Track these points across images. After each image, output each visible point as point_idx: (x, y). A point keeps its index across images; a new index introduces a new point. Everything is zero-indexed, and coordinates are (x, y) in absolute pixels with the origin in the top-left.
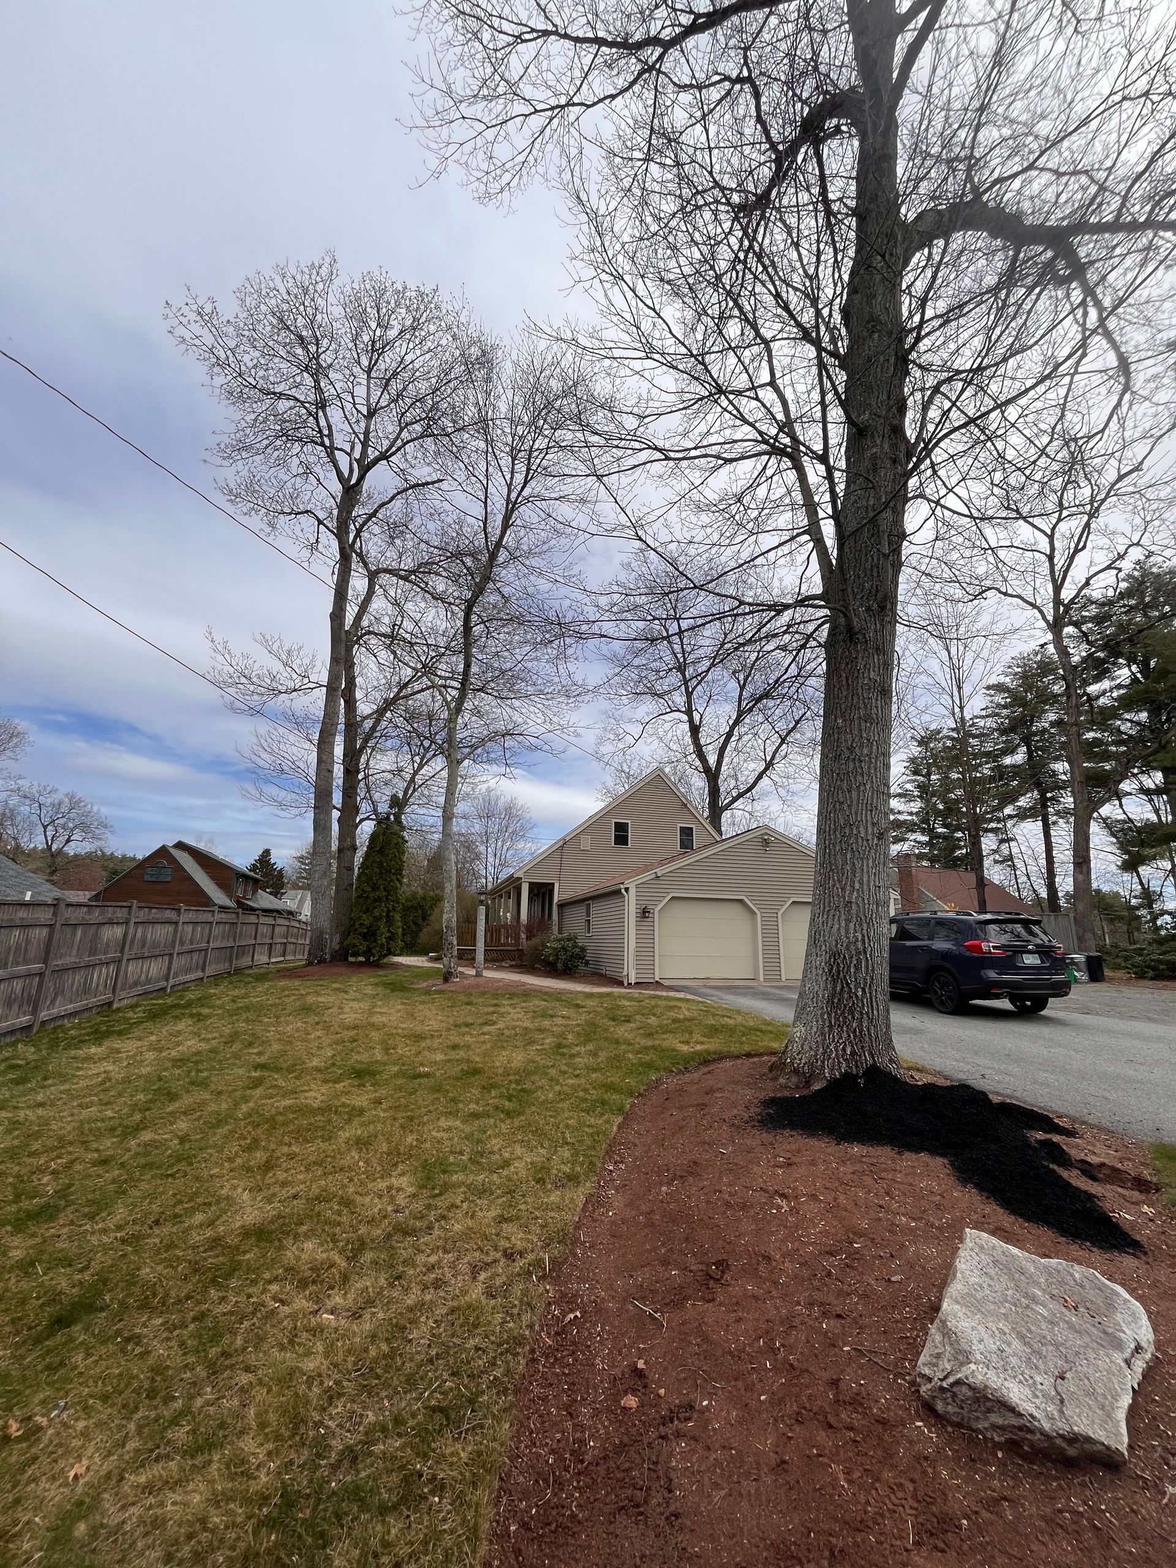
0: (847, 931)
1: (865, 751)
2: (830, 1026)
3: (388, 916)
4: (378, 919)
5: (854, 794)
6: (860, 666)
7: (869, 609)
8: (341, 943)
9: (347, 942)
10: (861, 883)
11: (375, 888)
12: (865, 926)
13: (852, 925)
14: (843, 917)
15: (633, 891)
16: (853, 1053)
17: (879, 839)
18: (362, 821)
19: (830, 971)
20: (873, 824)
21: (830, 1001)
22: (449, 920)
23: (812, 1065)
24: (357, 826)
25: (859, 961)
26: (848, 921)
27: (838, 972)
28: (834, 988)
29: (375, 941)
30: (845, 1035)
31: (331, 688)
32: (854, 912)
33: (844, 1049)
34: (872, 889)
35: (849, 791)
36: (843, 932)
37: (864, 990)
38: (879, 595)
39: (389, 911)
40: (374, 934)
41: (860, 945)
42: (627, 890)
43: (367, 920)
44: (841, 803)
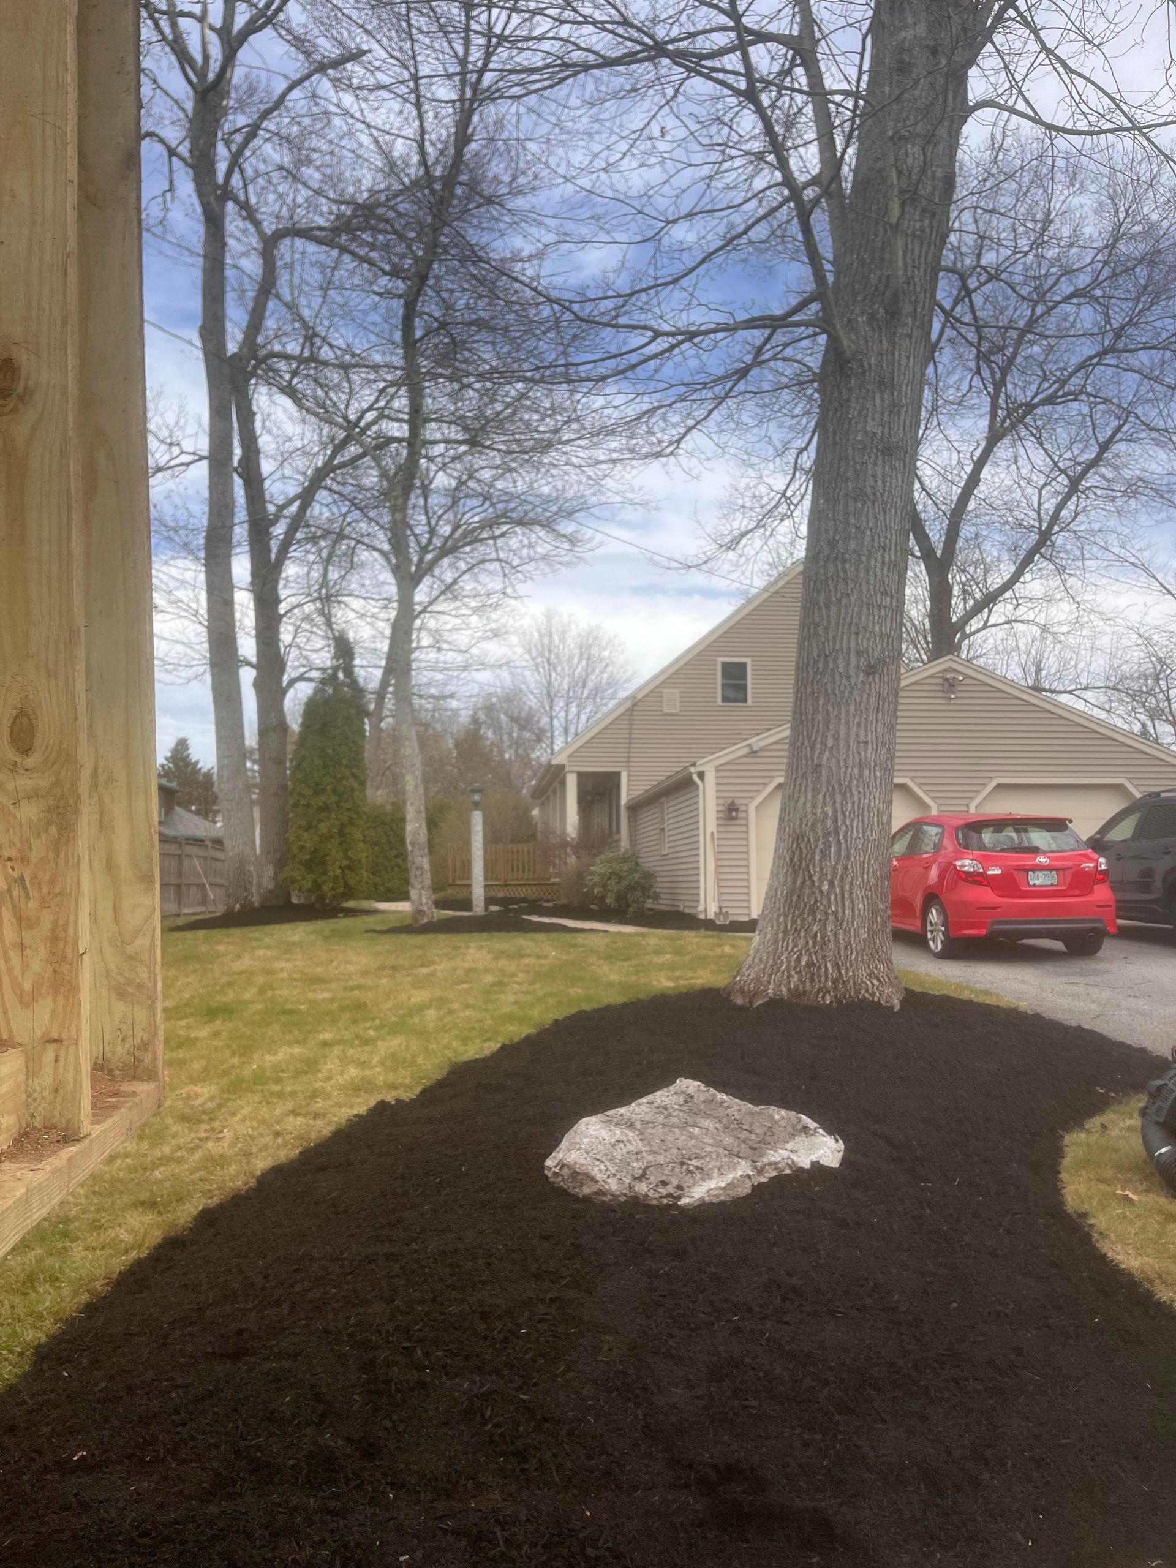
0: (814, 807)
1: (853, 545)
2: (786, 932)
3: (341, 833)
4: (325, 838)
5: (833, 610)
6: (853, 413)
7: (872, 318)
8: (275, 879)
9: (281, 877)
10: (837, 739)
11: (319, 790)
12: (838, 797)
13: (820, 796)
14: (810, 786)
15: (711, 777)
16: (810, 964)
17: (868, 674)
18: (292, 682)
19: (792, 860)
20: (859, 654)
21: (788, 899)
22: (416, 832)
23: (758, 980)
24: (284, 692)
25: (827, 845)
26: (816, 792)
27: (800, 861)
28: (794, 882)
29: (325, 873)
30: (801, 942)
31: (218, 459)
32: (824, 779)
33: (798, 960)
34: (853, 746)
35: (827, 607)
36: (809, 805)
37: (831, 884)
38: (888, 295)
39: (342, 826)
40: (322, 863)
41: (829, 823)
42: (701, 775)
43: (309, 840)
44: (817, 625)
